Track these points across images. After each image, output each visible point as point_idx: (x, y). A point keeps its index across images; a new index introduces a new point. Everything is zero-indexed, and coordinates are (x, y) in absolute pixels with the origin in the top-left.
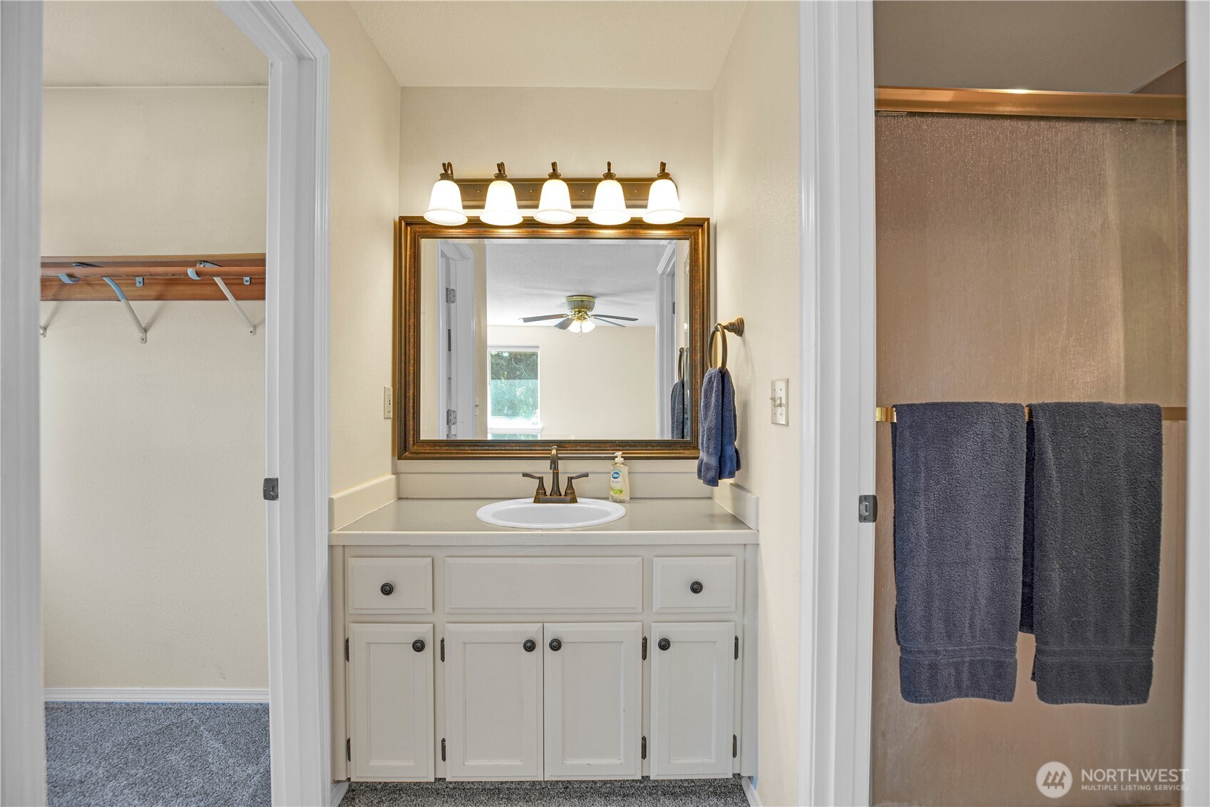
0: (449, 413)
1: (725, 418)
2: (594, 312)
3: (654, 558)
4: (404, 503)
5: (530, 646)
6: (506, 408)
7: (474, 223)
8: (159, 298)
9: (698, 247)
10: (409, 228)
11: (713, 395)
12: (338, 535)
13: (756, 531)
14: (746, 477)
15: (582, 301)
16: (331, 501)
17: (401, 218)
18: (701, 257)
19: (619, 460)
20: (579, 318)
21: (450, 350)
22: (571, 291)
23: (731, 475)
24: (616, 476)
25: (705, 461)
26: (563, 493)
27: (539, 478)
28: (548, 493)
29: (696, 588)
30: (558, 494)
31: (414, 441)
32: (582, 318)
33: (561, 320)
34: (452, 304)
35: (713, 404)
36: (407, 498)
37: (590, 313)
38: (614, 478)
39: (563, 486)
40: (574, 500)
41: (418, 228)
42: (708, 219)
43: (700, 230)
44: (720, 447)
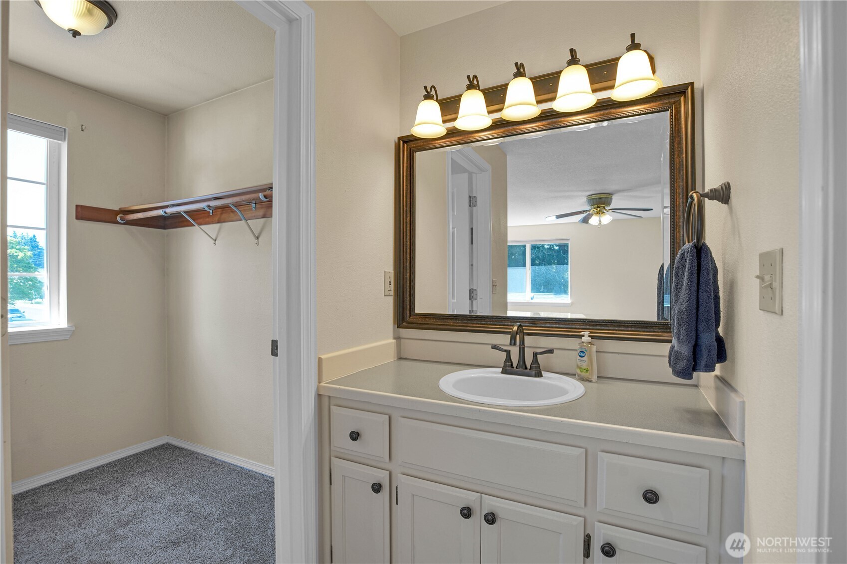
0: (471, 291)
1: (701, 301)
2: (612, 206)
3: (600, 454)
4: (403, 362)
5: (467, 513)
6: (543, 287)
7: (453, 133)
8: (263, 217)
9: (680, 117)
10: (406, 145)
11: (686, 274)
12: (324, 387)
13: (740, 444)
14: (732, 371)
15: (600, 198)
16: (320, 360)
17: (399, 139)
18: (684, 126)
19: (586, 339)
20: (597, 213)
21: (472, 243)
22: (589, 191)
23: (710, 368)
24: (582, 354)
25: (675, 349)
26: (529, 367)
27: (506, 351)
28: (515, 365)
29: (651, 497)
30: (524, 367)
31: (410, 313)
32: (600, 213)
33: (582, 216)
34: (474, 208)
35: (685, 285)
36: (406, 359)
37: (607, 208)
38: (580, 356)
39: (529, 360)
40: (539, 375)
41: (412, 145)
42: (692, 84)
43: (682, 98)
44: (693, 334)
